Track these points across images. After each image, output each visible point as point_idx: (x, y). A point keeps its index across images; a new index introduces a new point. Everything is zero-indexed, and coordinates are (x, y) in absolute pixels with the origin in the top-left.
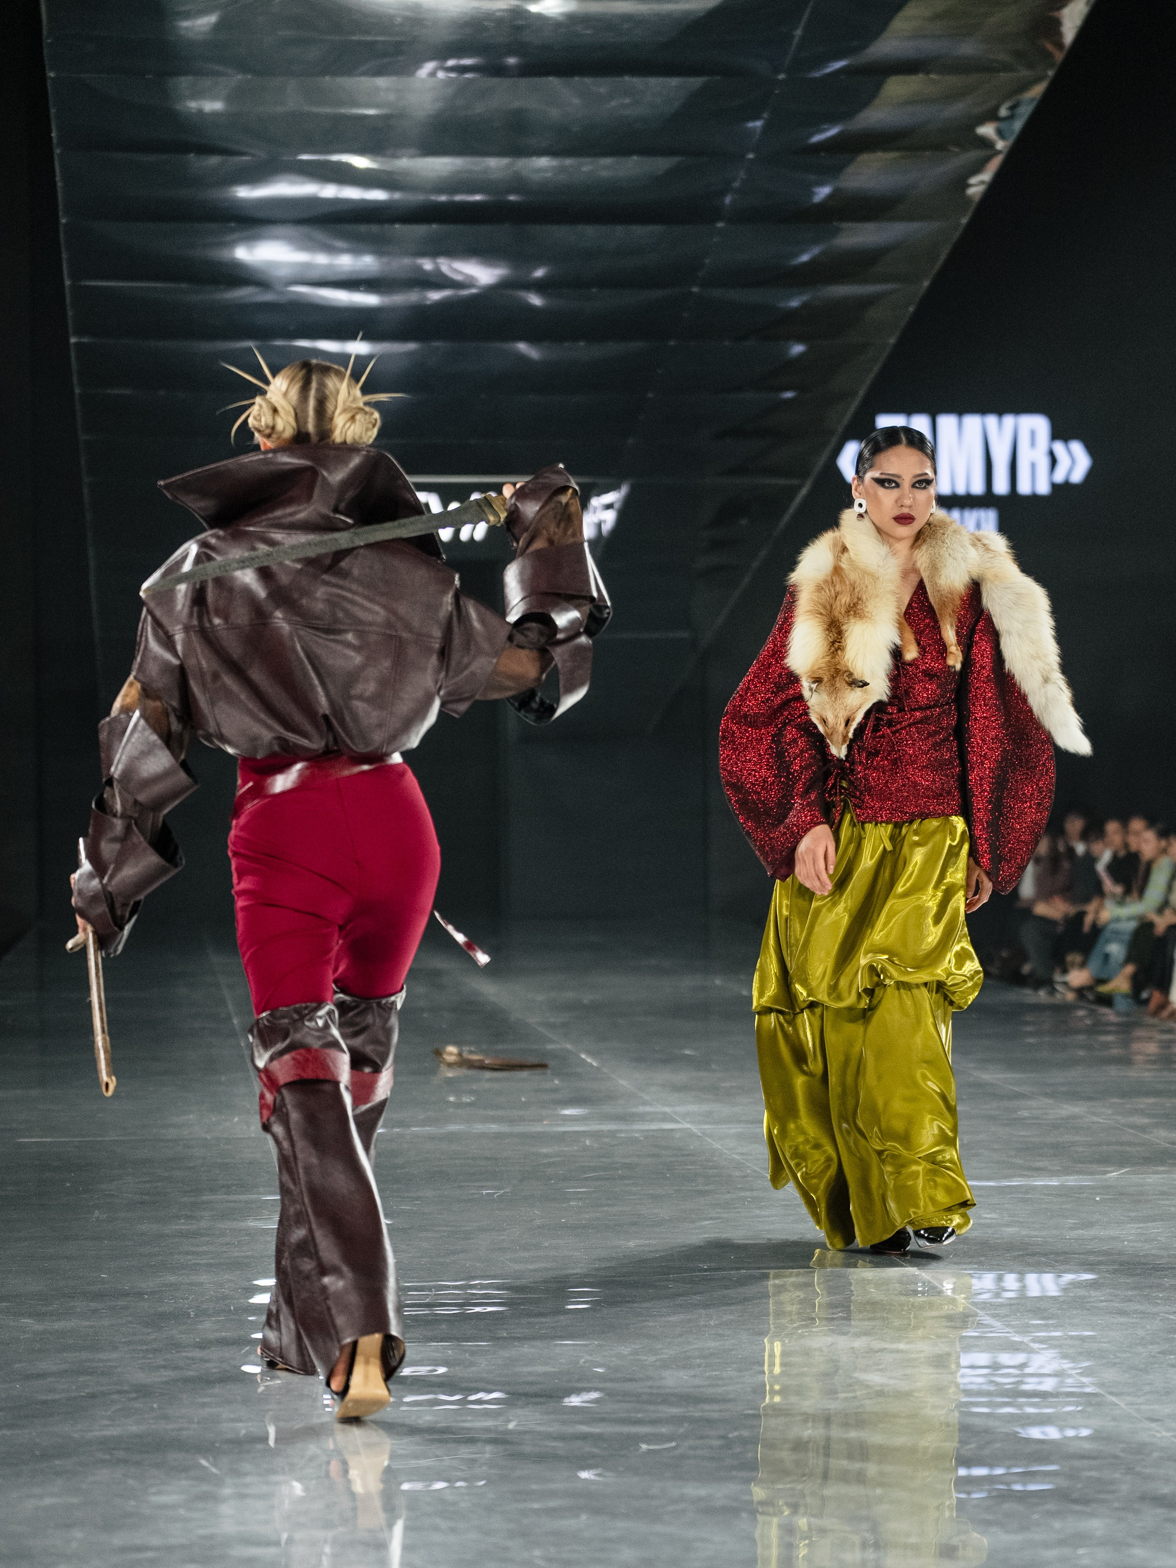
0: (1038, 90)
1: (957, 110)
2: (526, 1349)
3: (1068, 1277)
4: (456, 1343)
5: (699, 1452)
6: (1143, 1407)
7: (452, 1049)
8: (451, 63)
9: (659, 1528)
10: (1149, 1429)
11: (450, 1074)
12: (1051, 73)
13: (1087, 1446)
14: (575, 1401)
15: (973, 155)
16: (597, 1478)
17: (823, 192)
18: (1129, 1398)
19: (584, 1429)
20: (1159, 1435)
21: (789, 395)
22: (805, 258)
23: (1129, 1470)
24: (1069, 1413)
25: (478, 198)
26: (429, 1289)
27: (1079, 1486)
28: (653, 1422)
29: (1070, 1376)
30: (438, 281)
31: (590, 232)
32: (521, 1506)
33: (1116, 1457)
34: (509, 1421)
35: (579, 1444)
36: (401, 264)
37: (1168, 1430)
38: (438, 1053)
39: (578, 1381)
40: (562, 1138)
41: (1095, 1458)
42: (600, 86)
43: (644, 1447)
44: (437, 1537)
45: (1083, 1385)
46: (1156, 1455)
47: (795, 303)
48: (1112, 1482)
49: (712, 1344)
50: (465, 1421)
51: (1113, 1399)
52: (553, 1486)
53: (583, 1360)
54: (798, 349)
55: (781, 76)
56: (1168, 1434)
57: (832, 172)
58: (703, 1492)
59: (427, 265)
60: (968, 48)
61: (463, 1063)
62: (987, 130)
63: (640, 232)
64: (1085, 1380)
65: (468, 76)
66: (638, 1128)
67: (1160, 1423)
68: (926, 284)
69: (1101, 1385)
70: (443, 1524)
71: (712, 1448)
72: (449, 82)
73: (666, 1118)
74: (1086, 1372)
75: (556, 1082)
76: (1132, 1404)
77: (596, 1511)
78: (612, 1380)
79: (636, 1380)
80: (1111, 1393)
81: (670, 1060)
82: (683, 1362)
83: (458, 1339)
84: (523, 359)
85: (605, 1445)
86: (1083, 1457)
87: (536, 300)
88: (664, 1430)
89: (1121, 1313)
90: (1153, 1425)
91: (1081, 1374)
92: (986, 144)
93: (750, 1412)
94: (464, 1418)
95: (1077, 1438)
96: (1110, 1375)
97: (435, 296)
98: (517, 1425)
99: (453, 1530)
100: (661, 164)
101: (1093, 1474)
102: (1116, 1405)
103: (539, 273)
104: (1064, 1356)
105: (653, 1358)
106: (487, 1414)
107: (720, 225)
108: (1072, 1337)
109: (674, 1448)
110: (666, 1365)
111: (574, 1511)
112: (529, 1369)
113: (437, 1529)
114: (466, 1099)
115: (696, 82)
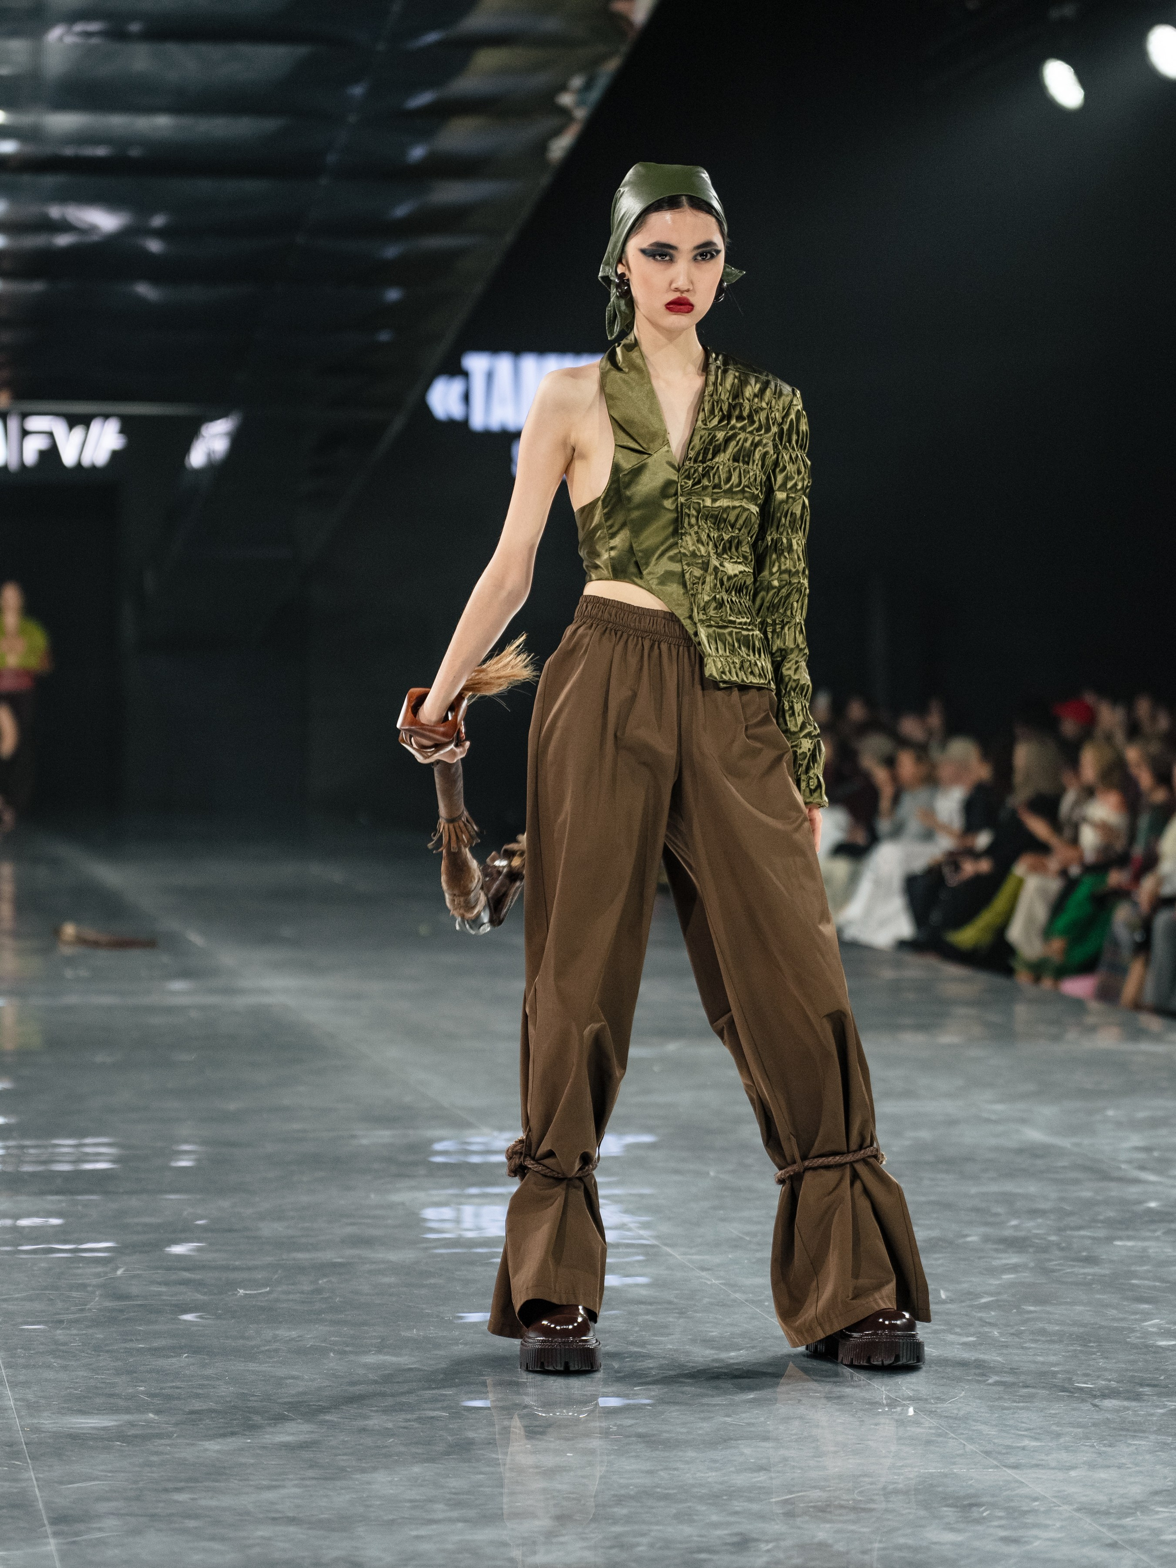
0: (612, 65)
1: (540, 80)
2: (134, 1202)
3: (630, 1139)
4: (70, 1197)
5: (291, 1297)
6: (694, 1257)
7: (69, 930)
8: (79, 27)
9: (252, 1366)
10: (701, 1278)
11: (67, 951)
12: (624, 49)
13: (644, 1292)
14: (178, 1249)
15: (553, 122)
16: (199, 1320)
17: (417, 153)
18: (683, 1249)
19: (187, 1275)
20: (709, 1283)
21: (384, 336)
22: (401, 211)
23: (682, 1313)
24: (628, 1263)
25: (101, 151)
26: (45, 1147)
27: (637, 1329)
28: (249, 1269)
29: (629, 1230)
30: (65, 227)
31: (205, 186)
32: (128, 1345)
33: (670, 1303)
34: (117, 1268)
35: (182, 1288)
36: (31, 210)
37: (718, 1278)
38: (56, 932)
39: (183, 1231)
40: (170, 1010)
41: (651, 1304)
42: (215, 52)
43: (241, 1291)
44: (50, 1375)
45: (642, 1238)
46: (706, 1300)
47: (391, 251)
48: (666, 1327)
49: (305, 1199)
50: (78, 1268)
51: (668, 1250)
52: (157, 1327)
53: (185, 1213)
54: (393, 295)
55: (381, 47)
56: (717, 1282)
57: (425, 134)
58: (294, 1334)
59: (55, 212)
60: (551, 24)
61: (81, 941)
62: (566, 99)
63: (252, 186)
64: (642, 1232)
65: (94, 41)
66: (241, 1002)
67: (710, 1272)
68: (509, 238)
69: (657, 1237)
70: (56, 1363)
71: (302, 1293)
72: (76, 45)
73: (266, 992)
74: (645, 1226)
75: (165, 959)
76: (685, 1254)
77: (195, 1351)
78: (212, 1231)
79: (235, 1231)
80: (666, 1245)
81: (268, 939)
82: (278, 1215)
83: (72, 1193)
84: (141, 301)
85: (206, 1290)
86: (641, 1303)
87: (154, 246)
88: (259, 1275)
89: (677, 1172)
90: (704, 1274)
91: (639, 1228)
92: (565, 114)
93: (339, 1260)
94: (76, 1265)
95: (637, 1285)
96: (665, 1228)
97: (63, 240)
98: (125, 1271)
99: (65, 1368)
100: (269, 125)
101: (649, 1317)
102: (671, 1255)
103: (158, 221)
104: (626, 1211)
105: (250, 1211)
106: (97, 1261)
107: (324, 181)
108: (631, 1195)
109: (268, 1293)
110: (262, 1217)
111: (176, 1350)
112: (136, 1220)
113: (49, 1367)
114: (83, 973)
115: (302, 50)
